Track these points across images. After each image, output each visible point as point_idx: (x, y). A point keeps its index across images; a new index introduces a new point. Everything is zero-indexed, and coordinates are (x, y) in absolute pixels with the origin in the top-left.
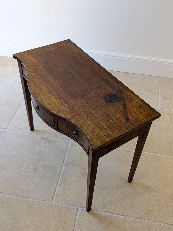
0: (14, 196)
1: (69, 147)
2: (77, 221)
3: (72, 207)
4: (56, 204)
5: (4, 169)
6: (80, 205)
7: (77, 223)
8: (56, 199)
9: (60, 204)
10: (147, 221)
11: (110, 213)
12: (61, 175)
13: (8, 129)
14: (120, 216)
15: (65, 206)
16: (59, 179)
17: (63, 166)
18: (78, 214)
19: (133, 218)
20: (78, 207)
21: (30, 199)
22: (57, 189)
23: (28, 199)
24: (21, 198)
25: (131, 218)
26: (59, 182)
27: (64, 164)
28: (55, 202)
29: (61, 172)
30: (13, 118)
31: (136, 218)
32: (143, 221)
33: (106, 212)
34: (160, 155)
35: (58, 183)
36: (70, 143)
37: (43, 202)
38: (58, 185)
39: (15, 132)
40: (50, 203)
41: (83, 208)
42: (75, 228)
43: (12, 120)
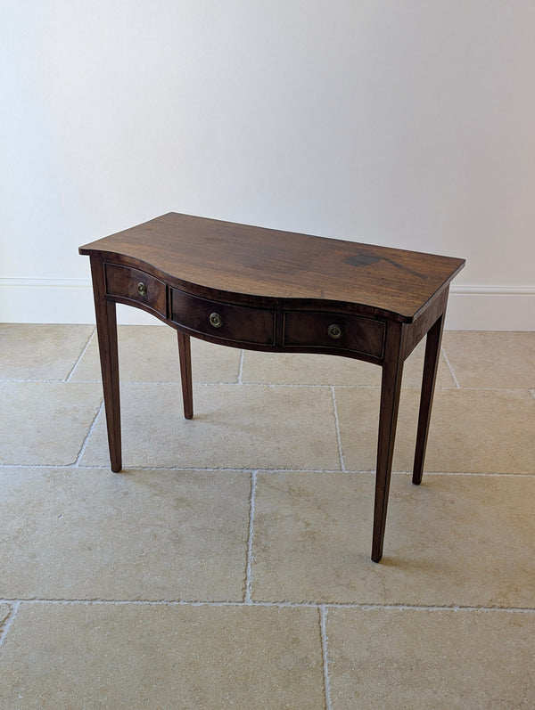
0: (136, 603)
1: (254, 483)
2: (324, 633)
3: (303, 605)
4: (257, 604)
5: (89, 549)
6: (323, 597)
7: (325, 638)
8: (253, 594)
9: (268, 605)
10: (509, 611)
11: (408, 605)
12: (251, 542)
13: (77, 464)
14: (435, 609)
15: (282, 605)
16: (250, 553)
17: (252, 524)
18: (324, 619)
19: (470, 609)
20: (317, 604)
21: (182, 603)
22: (249, 574)
23: (174, 603)
24: (154, 603)
25: (466, 610)
26: (250, 558)
27: (252, 520)
28: (254, 602)
29: (251, 538)
30: (87, 442)
31: (479, 607)
32: (498, 610)
33: (397, 605)
34: (492, 475)
35: (249, 561)
36: (254, 475)
37: (221, 605)
38: (249, 564)
39: (99, 468)
40: (240, 605)
41: (332, 603)
42: (325, 648)
43: (84, 447)
